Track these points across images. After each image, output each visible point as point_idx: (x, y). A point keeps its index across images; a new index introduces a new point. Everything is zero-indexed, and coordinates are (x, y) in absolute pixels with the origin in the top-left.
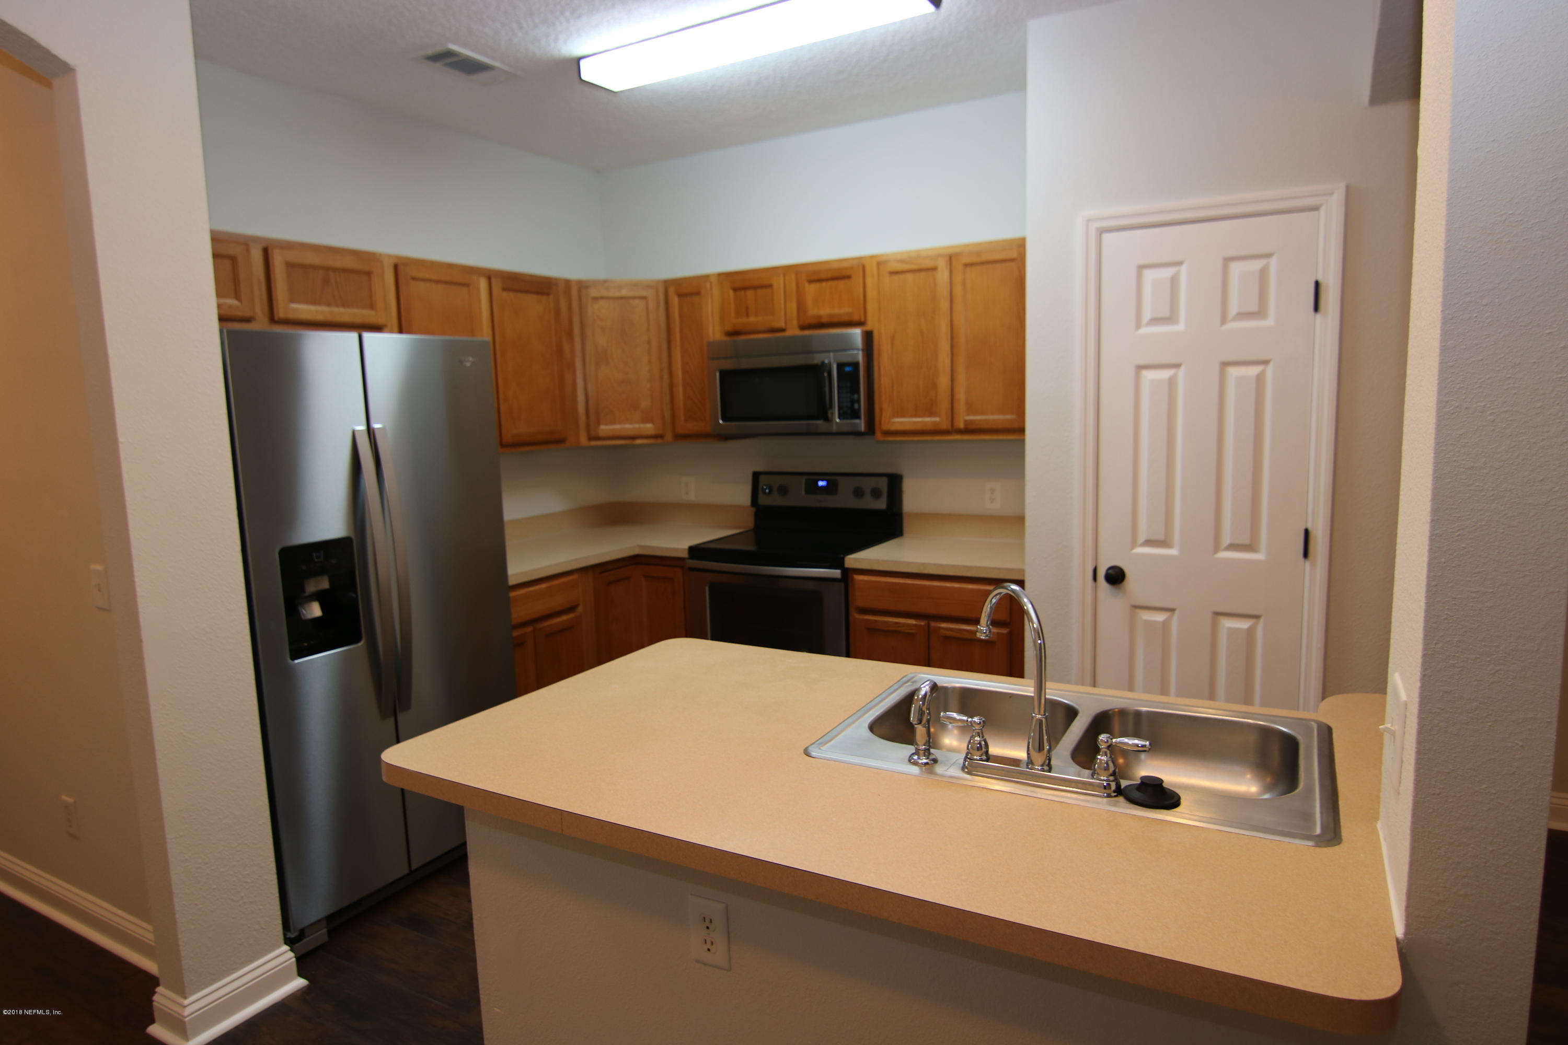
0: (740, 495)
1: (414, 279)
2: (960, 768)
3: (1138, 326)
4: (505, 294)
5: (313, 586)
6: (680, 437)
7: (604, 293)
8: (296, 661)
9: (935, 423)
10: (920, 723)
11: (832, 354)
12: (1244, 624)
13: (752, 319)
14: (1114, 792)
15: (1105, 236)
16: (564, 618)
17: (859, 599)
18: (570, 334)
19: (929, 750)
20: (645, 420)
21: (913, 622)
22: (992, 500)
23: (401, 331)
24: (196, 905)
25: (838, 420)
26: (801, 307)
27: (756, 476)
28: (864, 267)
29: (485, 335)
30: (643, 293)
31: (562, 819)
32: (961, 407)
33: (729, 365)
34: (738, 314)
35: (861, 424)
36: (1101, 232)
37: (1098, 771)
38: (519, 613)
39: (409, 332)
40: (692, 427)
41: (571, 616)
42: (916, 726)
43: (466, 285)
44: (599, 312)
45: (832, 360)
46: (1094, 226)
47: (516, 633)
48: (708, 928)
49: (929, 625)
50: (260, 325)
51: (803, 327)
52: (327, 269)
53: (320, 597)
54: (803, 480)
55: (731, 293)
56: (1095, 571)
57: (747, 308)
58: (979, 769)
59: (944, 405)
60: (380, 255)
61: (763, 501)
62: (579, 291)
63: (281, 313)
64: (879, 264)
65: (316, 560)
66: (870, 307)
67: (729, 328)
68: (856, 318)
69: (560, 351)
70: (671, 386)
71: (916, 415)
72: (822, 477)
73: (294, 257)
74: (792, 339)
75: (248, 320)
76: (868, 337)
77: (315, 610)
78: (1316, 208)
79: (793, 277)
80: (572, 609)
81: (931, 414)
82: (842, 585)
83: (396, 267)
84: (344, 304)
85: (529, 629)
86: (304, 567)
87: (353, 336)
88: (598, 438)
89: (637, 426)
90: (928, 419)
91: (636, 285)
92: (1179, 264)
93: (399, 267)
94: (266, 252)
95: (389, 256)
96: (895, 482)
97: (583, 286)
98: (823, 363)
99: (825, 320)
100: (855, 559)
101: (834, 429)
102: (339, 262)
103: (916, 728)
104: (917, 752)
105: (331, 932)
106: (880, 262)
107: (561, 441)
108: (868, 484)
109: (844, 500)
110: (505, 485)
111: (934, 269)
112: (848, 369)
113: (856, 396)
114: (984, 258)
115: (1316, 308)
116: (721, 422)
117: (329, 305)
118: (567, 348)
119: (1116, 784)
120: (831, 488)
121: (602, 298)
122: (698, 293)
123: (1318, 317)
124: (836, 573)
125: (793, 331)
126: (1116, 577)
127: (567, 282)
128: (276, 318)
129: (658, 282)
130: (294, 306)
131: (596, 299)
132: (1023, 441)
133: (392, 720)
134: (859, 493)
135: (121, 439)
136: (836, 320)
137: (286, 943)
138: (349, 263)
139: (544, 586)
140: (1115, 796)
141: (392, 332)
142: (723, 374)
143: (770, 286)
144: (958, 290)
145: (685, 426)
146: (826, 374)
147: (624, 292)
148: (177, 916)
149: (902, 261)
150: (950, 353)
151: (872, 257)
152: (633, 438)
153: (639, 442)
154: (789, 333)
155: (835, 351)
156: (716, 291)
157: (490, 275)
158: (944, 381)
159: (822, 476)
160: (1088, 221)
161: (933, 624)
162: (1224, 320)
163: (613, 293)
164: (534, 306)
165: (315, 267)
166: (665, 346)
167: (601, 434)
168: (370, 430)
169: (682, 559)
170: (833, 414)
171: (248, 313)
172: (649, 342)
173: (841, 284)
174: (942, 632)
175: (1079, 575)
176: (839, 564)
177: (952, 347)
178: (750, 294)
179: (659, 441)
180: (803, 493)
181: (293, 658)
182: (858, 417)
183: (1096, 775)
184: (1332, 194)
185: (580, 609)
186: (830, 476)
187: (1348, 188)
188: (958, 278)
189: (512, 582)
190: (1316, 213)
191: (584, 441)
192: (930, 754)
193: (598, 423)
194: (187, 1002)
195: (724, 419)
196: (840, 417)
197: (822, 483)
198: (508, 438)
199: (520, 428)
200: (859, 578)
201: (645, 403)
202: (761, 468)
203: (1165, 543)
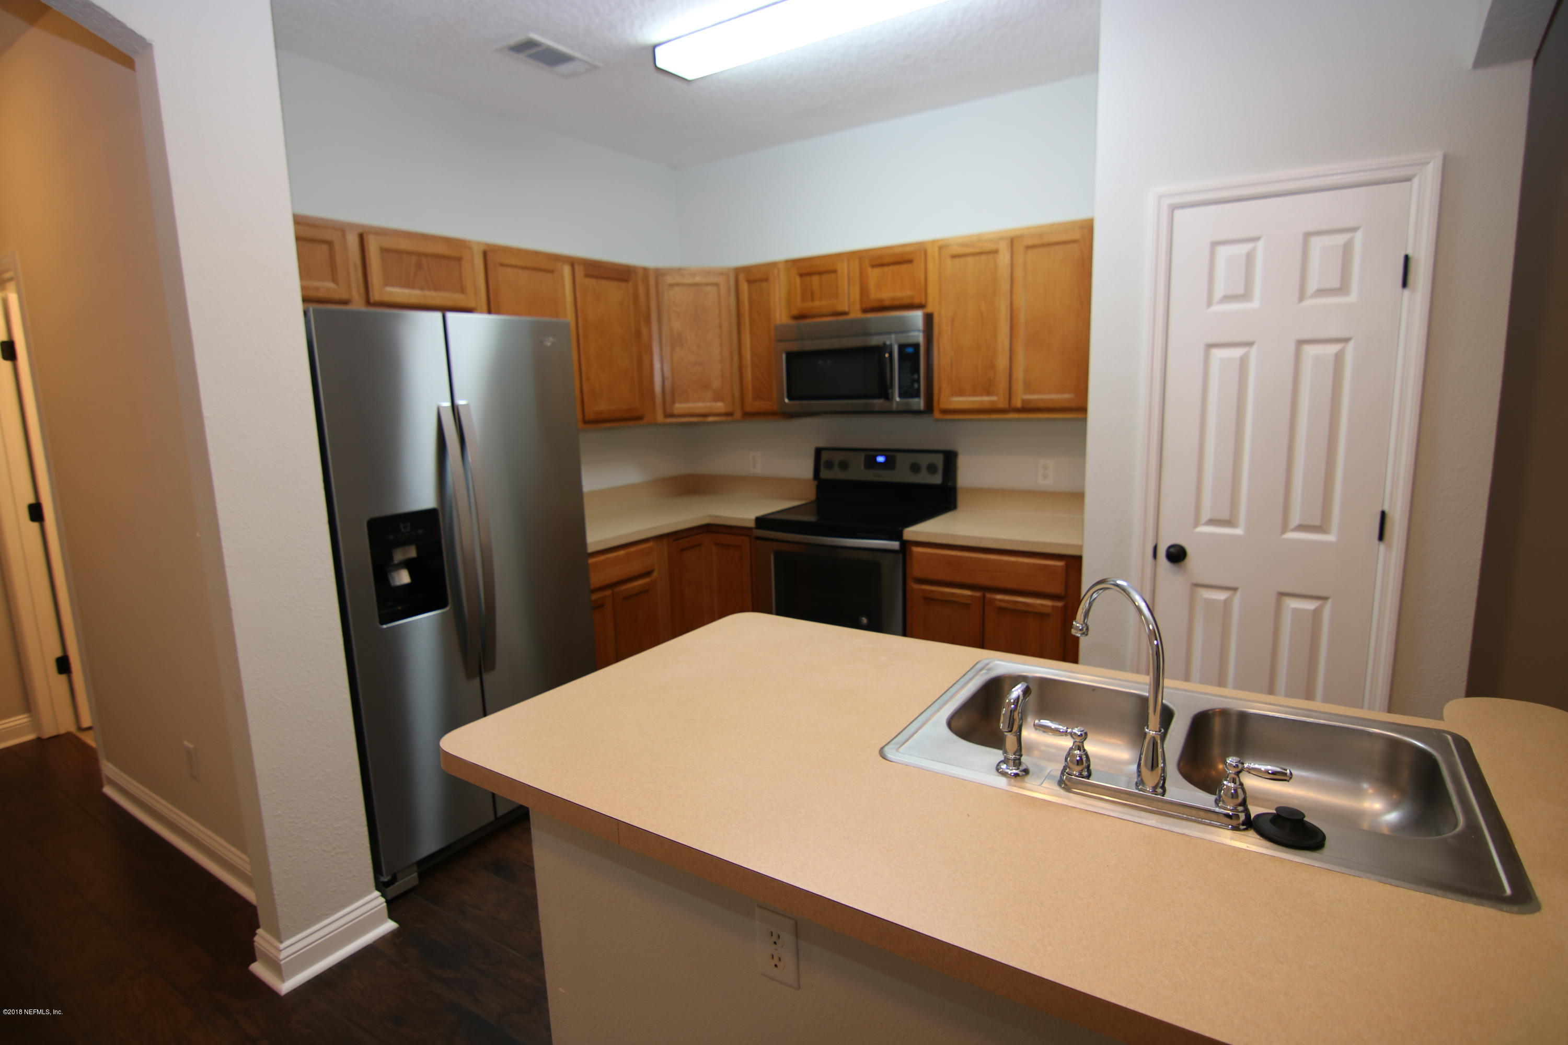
0: (803, 469)
1: (502, 265)
2: (1056, 783)
3: (1209, 304)
4: (587, 281)
5: (399, 556)
6: (749, 415)
7: (678, 279)
8: (385, 626)
9: (992, 402)
10: (1011, 731)
11: (893, 336)
12: (1310, 605)
13: (817, 303)
14: (1243, 824)
15: (1178, 214)
16: (641, 582)
17: (917, 570)
18: (648, 319)
19: (1020, 759)
20: (716, 399)
21: (968, 593)
22: (1045, 477)
23: (490, 312)
24: (290, 856)
25: (898, 399)
26: (864, 291)
27: (818, 452)
28: (925, 252)
29: (569, 317)
30: (715, 280)
31: (618, 829)
32: (1019, 386)
33: (794, 347)
34: (804, 299)
35: (921, 403)
36: (1173, 208)
37: (1224, 797)
38: (597, 578)
39: (498, 312)
40: (759, 405)
41: (647, 580)
42: (1006, 733)
43: (552, 271)
44: (675, 298)
45: (893, 341)
46: (1166, 202)
47: (594, 597)
48: (775, 943)
49: (984, 596)
50: (358, 305)
51: (865, 311)
52: (420, 255)
53: (408, 564)
54: (862, 457)
55: (798, 279)
56: (1155, 549)
57: (812, 294)
58: (1080, 786)
59: (1002, 384)
60: (470, 242)
61: (825, 474)
62: (657, 278)
63: (376, 296)
64: (940, 248)
65: (403, 530)
66: (931, 290)
67: (795, 312)
68: (917, 301)
69: (638, 334)
70: (741, 367)
71: (974, 393)
72: (882, 453)
73: (388, 243)
74: (855, 322)
75: (346, 302)
76: (929, 319)
77: (403, 578)
78: (1408, 179)
79: (857, 262)
80: (648, 574)
81: (989, 393)
82: (901, 556)
83: (485, 254)
84: (436, 289)
85: (608, 593)
86: (391, 537)
87: (438, 316)
88: (672, 416)
89: (709, 404)
90: (986, 399)
91: (708, 272)
92: (1256, 239)
93: (489, 254)
94: (361, 238)
95: (479, 243)
96: (950, 458)
97: (660, 273)
98: (885, 344)
99: (887, 303)
100: (913, 532)
101: (895, 407)
102: (431, 248)
103: (1006, 736)
104: (1005, 761)
105: (421, 876)
106: (942, 246)
107: (639, 418)
108: (924, 460)
109: (901, 474)
110: (584, 458)
111: (995, 252)
112: (910, 350)
113: (916, 377)
114: (1046, 240)
115: (1405, 284)
116: (786, 400)
117: (422, 289)
118: (644, 331)
119: (1246, 815)
120: (890, 464)
121: (678, 285)
122: (766, 280)
123: (1406, 292)
124: (895, 545)
125: (856, 314)
126: (1177, 555)
127: (645, 270)
128: (372, 300)
129: (729, 269)
130: (389, 289)
131: (672, 286)
132: (1085, 420)
133: (477, 680)
134: (915, 468)
135: (206, 413)
136: (897, 303)
137: (378, 889)
138: (441, 249)
139: (622, 553)
140: (1244, 830)
141: (481, 312)
142: (791, 356)
143: (835, 271)
144: (1019, 272)
145: (753, 405)
146: (887, 355)
147: (698, 279)
148: (272, 867)
149: (963, 245)
150: (1008, 334)
151: (934, 242)
152: (704, 415)
153: (711, 419)
154: (852, 316)
155: (896, 333)
156: (783, 277)
157: (573, 262)
158: (1002, 361)
159: (881, 451)
160: (1160, 197)
161: (988, 595)
163: (687, 280)
164: (614, 292)
165: (409, 253)
166: (735, 329)
167: (676, 412)
168: (454, 407)
169: (748, 529)
170: (893, 394)
171: (345, 296)
172: (720, 326)
173: (904, 268)
174: (998, 603)
175: (1139, 551)
176: (898, 536)
177: (1012, 327)
178: (815, 279)
179: (729, 418)
180: (862, 467)
181: (382, 623)
182: (918, 396)
183: (1221, 803)
184: (1428, 163)
185: (655, 574)
186: (891, 455)
187: (1445, 157)
188: (1019, 260)
189: (591, 549)
190: (1408, 183)
191: (660, 417)
192: (1020, 764)
193: (673, 402)
194: (282, 946)
195: (790, 398)
196: (900, 396)
197: (881, 459)
198: (590, 415)
199: (602, 406)
200: (917, 550)
201: (716, 383)
202: (822, 444)
203: (1229, 523)
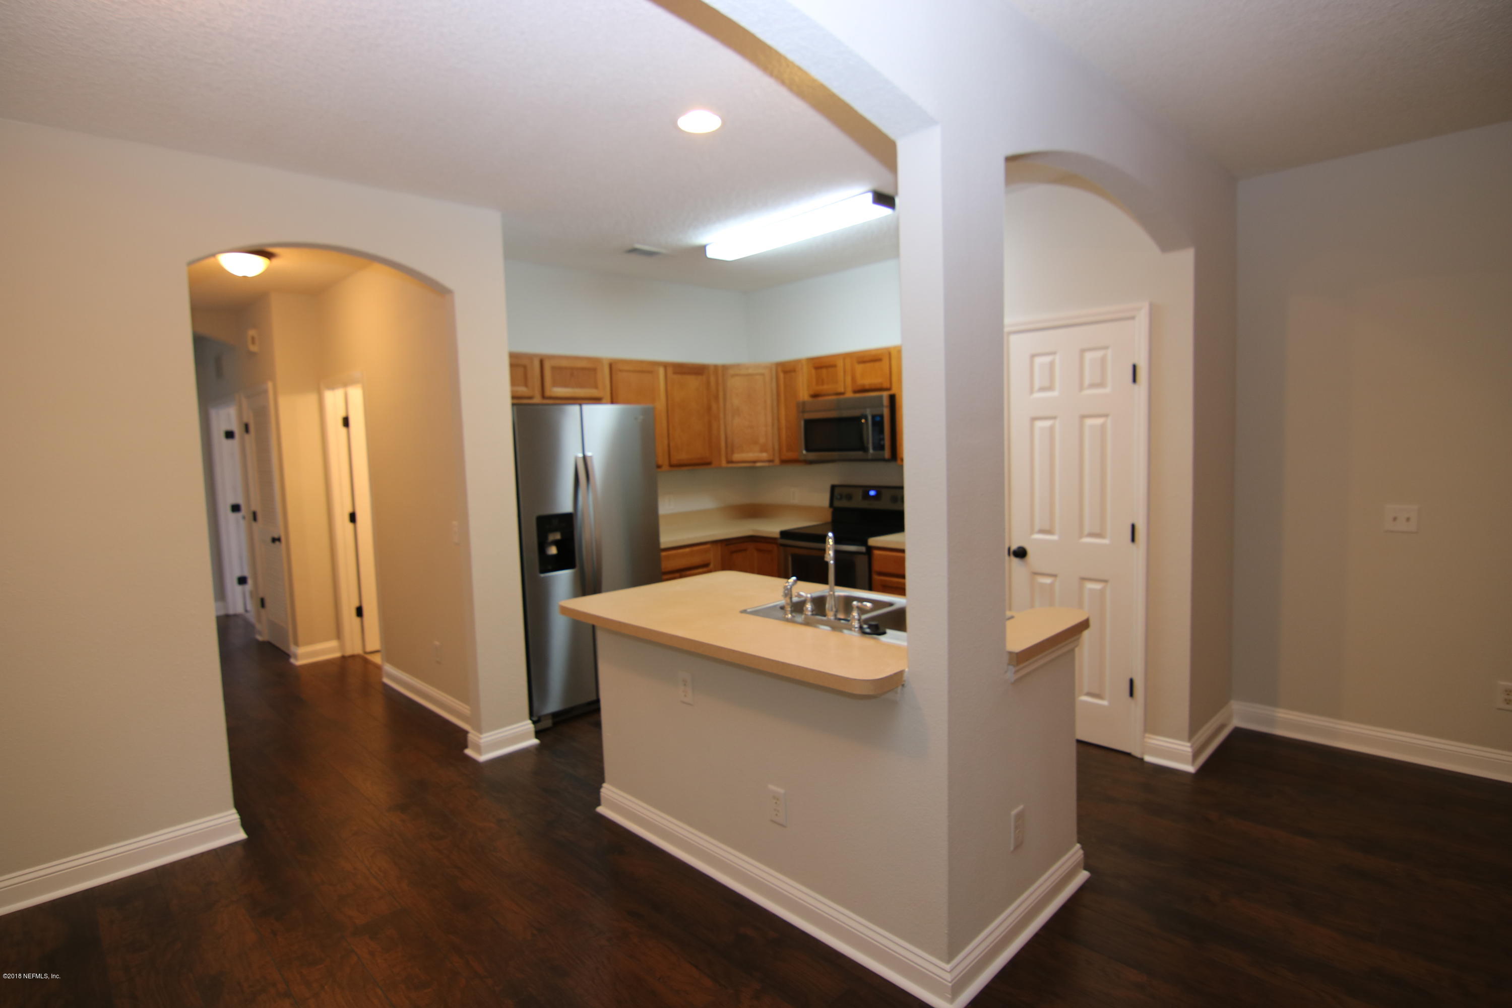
0: (822, 499)
1: (621, 371)
3: (1032, 391)
4: (675, 376)
5: (551, 538)
6: (784, 462)
7: (737, 372)
8: (543, 576)
11: (869, 409)
12: (1099, 586)
13: (825, 387)
15: (1012, 336)
16: (701, 570)
17: (876, 567)
18: (717, 397)
20: (762, 451)
23: (613, 401)
25: (871, 451)
26: (854, 379)
27: (833, 488)
28: (890, 354)
29: (662, 402)
30: (762, 371)
33: (808, 416)
34: (817, 384)
35: (887, 454)
38: (670, 565)
40: (790, 455)
41: (705, 569)
43: (651, 372)
44: (735, 384)
45: (869, 413)
50: (537, 400)
51: (855, 392)
52: (573, 368)
53: (556, 543)
54: (861, 491)
55: (813, 371)
56: (1009, 549)
57: (822, 380)
60: (602, 359)
61: (837, 504)
62: (723, 371)
63: (547, 394)
64: (899, 351)
65: (555, 523)
66: (894, 379)
67: (812, 393)
68: (885, 386)
69: (709, 408)
70: (779, 429)
72: (872, 489)
73: (555, 363)
74: (849, 399)
75: (530, 398)
76: (891, 398)
77: (553, 550)
78: (1133, 318)
79: (849, 360)
80: (706, 565)
82: (867, 555)
83: (611, 366)
84: (581, 388)
86: (549, 527)
87: (577, 406)
88: (732, 462)
89: (757, 454)
91: (756, 367)
92: (1055, 353)
93: (613, 366)
94: (542, 363)
95: (607, 359)
97: (725, 368)
98: (864, 415)
99: (867, 387)
100: (877, 541)
101: (870, 457)
102: (580, 364)
107: (709, 464)
109: (884, 504)
112: (878, 419)
113: (883, 436)
115: (1134, 381)
116: (804, 452)
117: (573, 388)
118: (714, 407)
120: (877, 496)
121: (737, 375)
122: (795, 371)
123: (1136, 386)
124: (862, 549)
125: (849, 394)
126: (1021, 553)
127: (715, 367)
128: (545, 396)
129: (770, 365)
130: (557, 390)
131: (733, 376)
134: (894, 499)
136: (873, 387)
137: (531, 720)
138: (586, 365)
139: (687, 550)
141: (606, 403)
142: (807, 423)
143: (835, 366)
145: (787, 455)
146: (864, 422)
147: (750, 371)
151: (895, 348)
152: (755, 462)
153: (758, 465)
154: (847, 395)
155: (871, 407)
156: (805, 370)
157: (666, 365)
162: (1081, 388)
163: (743, 372)
164: (693, 382)
165: (566, 368)
166: (775, 404)
167: (735, 460)
168: (585, 458)
169: (774, 539)
170: (868, 448)
171: (531, 394)
172: (765, 402)
173: (877, 364)
176: (864, 543)
178: (824, 371)
179: (771, 464)
180: (861, 499)
181: (541, 573)
182: (885, 450)
184: (1142, 309)
185: (712, 566)
186: (878, 490)
187: (1152, 306)
189: (663, 546)
190: (1133, 321)
191: (724, 463)
193: (733, 453)
194: (482, 736)
195: (807, 449)
196: (875, 448)
197: (872, 493)
198: (674, 461)
199: (682, 456)
200: (876, 552)
201: (762, 440)
202: (836, 482)
203: (1049, 532)
